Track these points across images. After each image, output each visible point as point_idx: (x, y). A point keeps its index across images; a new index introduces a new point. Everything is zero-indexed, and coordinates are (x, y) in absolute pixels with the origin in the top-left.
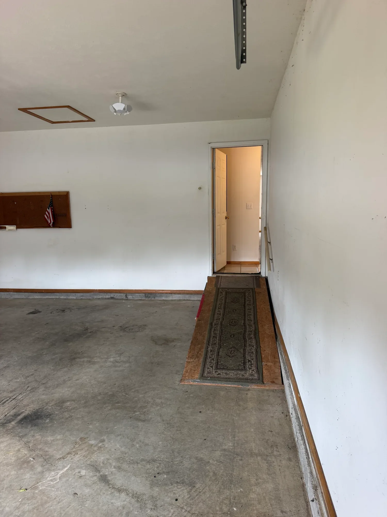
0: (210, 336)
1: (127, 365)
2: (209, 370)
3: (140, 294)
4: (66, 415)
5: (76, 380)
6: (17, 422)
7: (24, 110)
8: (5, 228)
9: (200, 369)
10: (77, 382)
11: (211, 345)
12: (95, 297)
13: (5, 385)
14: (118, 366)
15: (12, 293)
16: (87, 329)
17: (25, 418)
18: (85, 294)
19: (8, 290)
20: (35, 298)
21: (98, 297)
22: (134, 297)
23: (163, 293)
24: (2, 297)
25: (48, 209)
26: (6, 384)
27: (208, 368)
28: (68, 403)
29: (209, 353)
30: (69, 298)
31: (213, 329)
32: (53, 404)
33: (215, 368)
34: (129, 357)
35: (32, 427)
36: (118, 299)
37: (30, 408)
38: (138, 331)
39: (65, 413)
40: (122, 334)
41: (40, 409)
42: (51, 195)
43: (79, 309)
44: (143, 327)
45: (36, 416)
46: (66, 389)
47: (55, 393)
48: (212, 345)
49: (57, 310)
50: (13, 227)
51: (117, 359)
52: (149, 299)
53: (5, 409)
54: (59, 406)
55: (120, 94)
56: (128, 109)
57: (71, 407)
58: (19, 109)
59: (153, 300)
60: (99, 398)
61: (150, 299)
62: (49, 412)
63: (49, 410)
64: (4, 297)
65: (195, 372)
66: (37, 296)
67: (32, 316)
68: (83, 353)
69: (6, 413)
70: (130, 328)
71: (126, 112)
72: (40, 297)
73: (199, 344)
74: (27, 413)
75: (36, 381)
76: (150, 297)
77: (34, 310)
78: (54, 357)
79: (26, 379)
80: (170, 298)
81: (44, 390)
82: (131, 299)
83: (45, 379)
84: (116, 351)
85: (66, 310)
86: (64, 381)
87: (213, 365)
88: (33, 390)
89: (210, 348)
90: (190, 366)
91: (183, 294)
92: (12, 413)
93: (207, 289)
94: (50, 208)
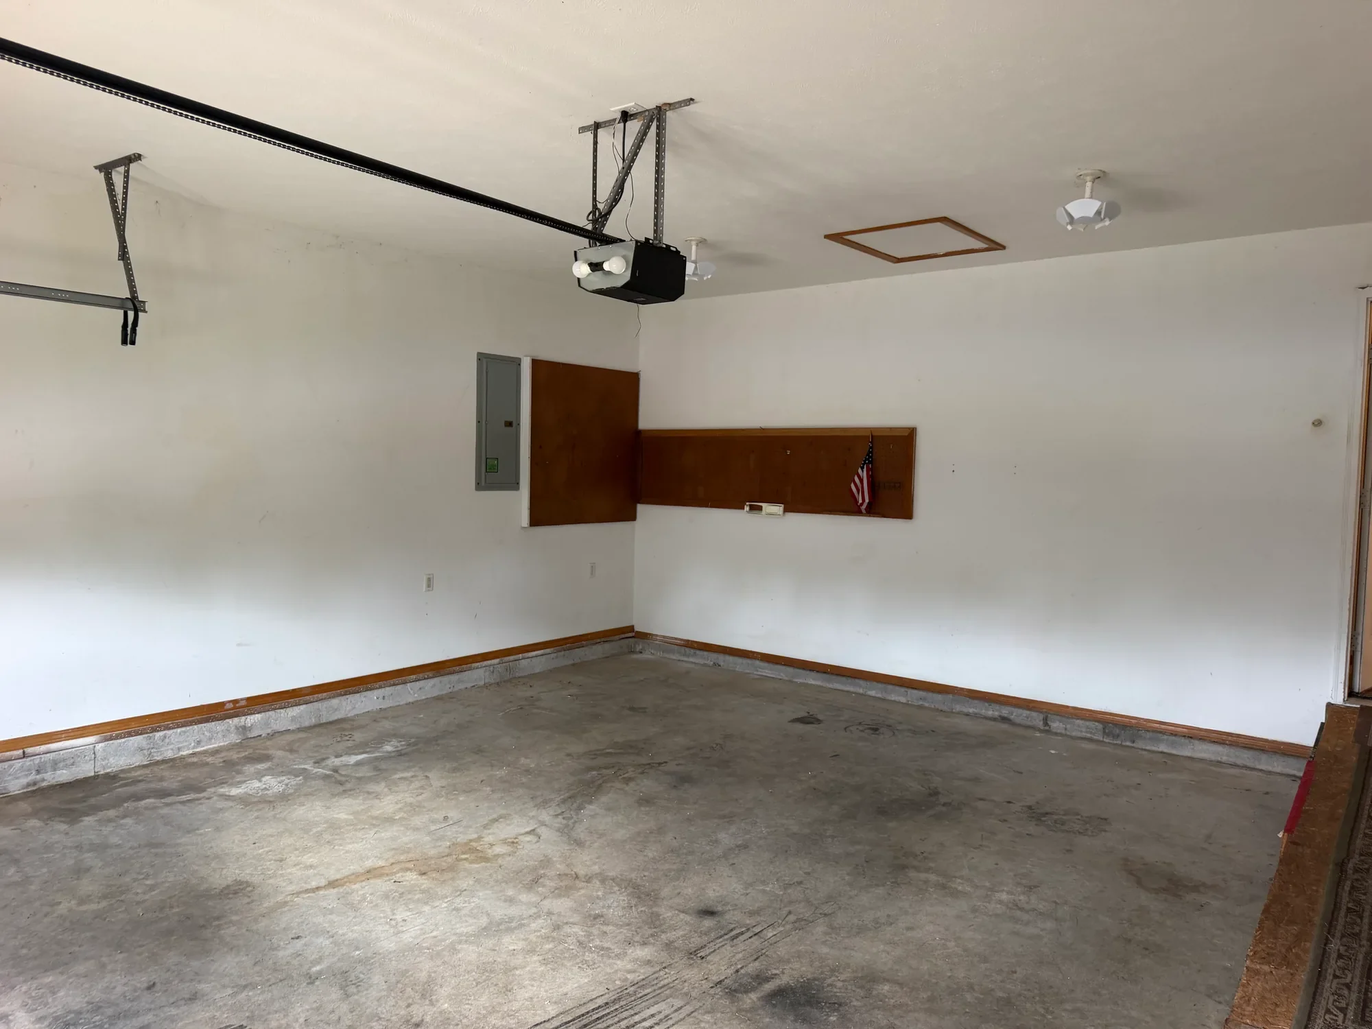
0: (1336, 907)
1: (1049, 925)
2: (1332, 1016)
3: (1088, 723)
4: (879, 1016)
5: (909, 929)
6: (762, 997)
7: (838, 238)
8: (760, 508)
9: (1297, 1004)
10: (909, 934)
11: (1338, 934)
12: (958, 708)
13: (737, 893)
14: (1022, 921)
15: (757, 663)
16: (935, 793)
17: (780, 993)
18: (930, 695)
19: (751, 654)
20: (807, 684)
21: (965, 710)
22: (1068, 726)
23: (1163, 732)
24: (737, 669)
25: (860, 471)
26: (739, 890)
27: (1328, 1011)
28: (886, 987)
29: (1332, 962)
30: (889, 698)
31: (1348, 883)
32: (847, 977)
33: (1355, 1015)
34: (1055, 902)
35: (796, 1021)
36: (1019, 725)
37: (792, 969)
38: (1081, 831)
39: (876, 1011)
40: (1032, 828)
41: (815, 979)
42: (872, 436)
43: (914, 732)
44: (1099, 823)
45: (805, 995)
46: (882, 946)
47: (853, 950)
48: (1343, 936)
49: (860, 723)
50: (777, 509)
51: (1020, 900)
52: (1115, 742)
53: (736, 953)
54: (862, 987)
55: (1086, 175)
56: (1111, 211)
57: (892, 1001)
58: (827, 237)
59: (1128, 746)
60: (969, 997)
61: (1119, 742)
62: (838, 996)
63: (838, 990)
64: (740, 670)
65: (1278, 1010)
66: (813, 680)
67: (800, 728)
68: (925, 858)
69: (739, 966)
70: (1055, 817)
71: (1102, 220)
72: (819, 683)
73: (1291, 922)
74: (784, 980)
75: (808, 901)
76: (1118, 736)
77: (806, 714)
78: (852, 849)
79: (785, 889)
80: (1187, 752)
81: (826, 934)
82: (1059, 731)
83: (830, 903)
84: (1015, 875)
85: (881, 730)
86: (877, 924)
87: (1347, 1005)
88: (801, 924)
89: (1335, 946)
90: (1258, 985)
91: (1230, 745)
92: (753, 967)
93: (1322, 743)
94: (865, 467)
